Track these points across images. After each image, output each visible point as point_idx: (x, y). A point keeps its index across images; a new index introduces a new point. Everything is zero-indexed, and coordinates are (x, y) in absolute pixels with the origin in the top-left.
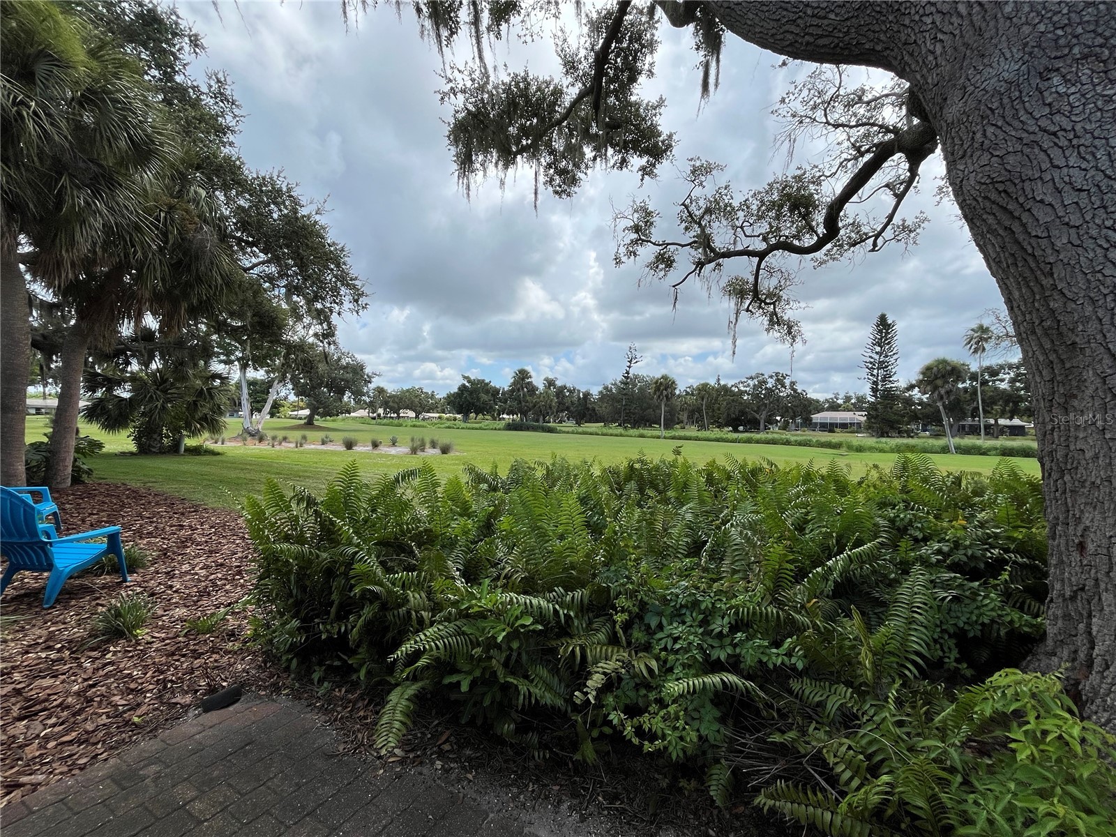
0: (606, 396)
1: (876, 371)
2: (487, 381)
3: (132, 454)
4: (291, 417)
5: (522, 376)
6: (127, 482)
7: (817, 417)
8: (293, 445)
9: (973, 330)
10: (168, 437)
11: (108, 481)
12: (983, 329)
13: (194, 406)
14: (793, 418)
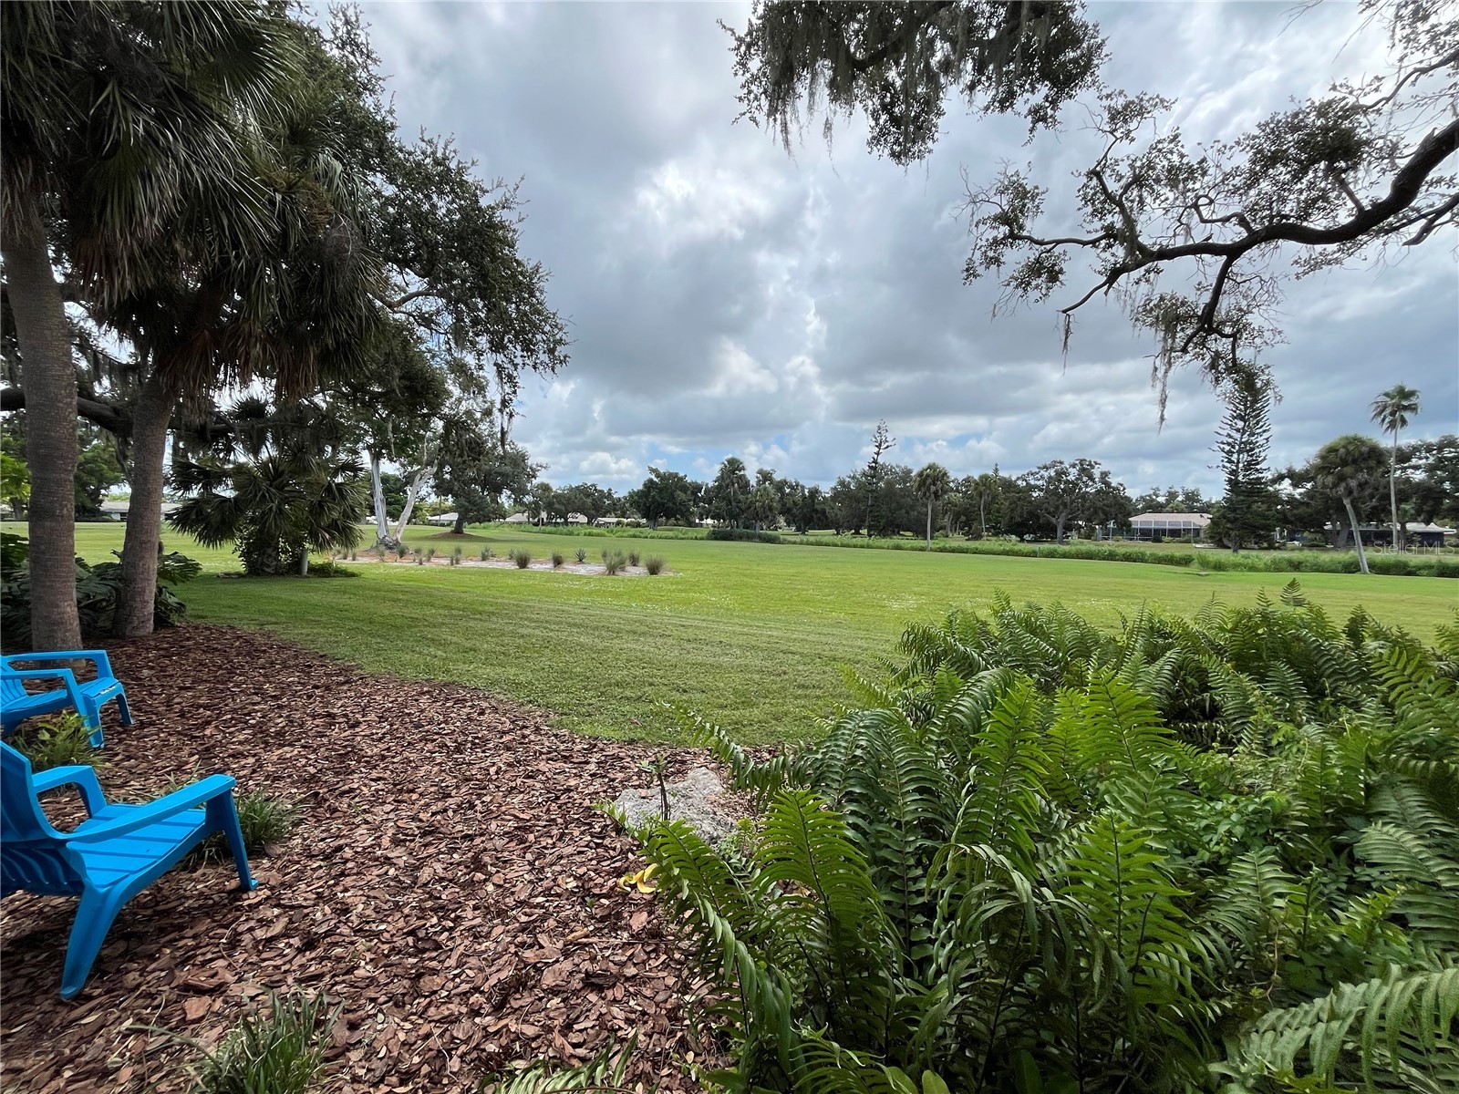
0: (842, 493)
1: (1235, 456)
2: (681, 475)
3: (239, 575)
4: (430, 523)
5: (733, 467)
6: (236, 624)
7: (1137, 521)
8: (446, 562)
9: (1387, 395)
10: (286, 552)
11: (210, 622)
12: (1404, 394)
13: (318, 509)
14: (1103, 523)
